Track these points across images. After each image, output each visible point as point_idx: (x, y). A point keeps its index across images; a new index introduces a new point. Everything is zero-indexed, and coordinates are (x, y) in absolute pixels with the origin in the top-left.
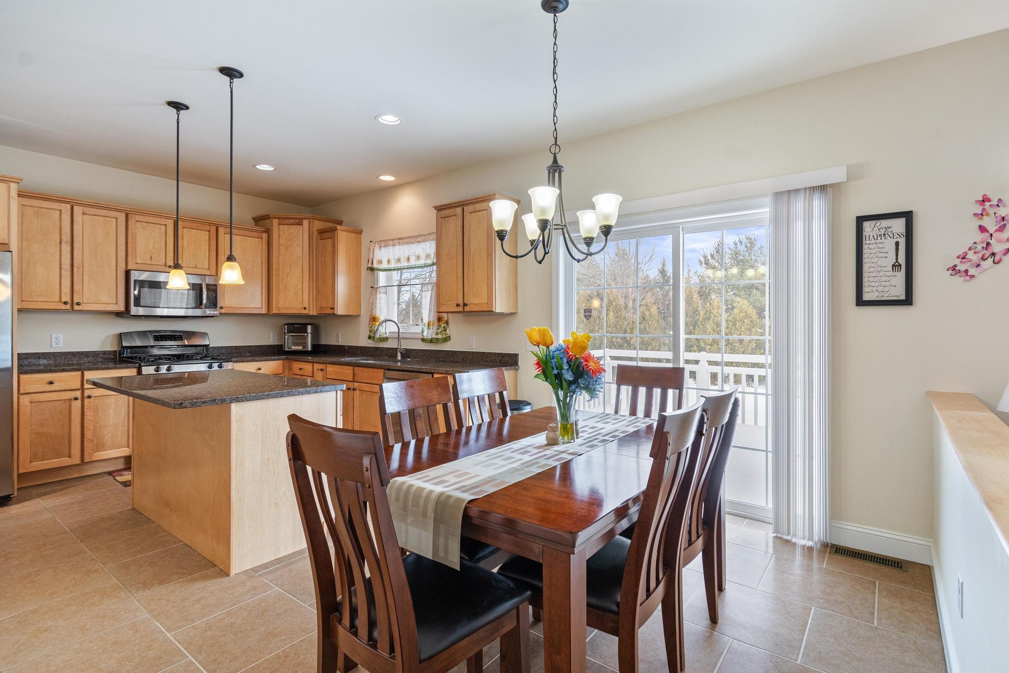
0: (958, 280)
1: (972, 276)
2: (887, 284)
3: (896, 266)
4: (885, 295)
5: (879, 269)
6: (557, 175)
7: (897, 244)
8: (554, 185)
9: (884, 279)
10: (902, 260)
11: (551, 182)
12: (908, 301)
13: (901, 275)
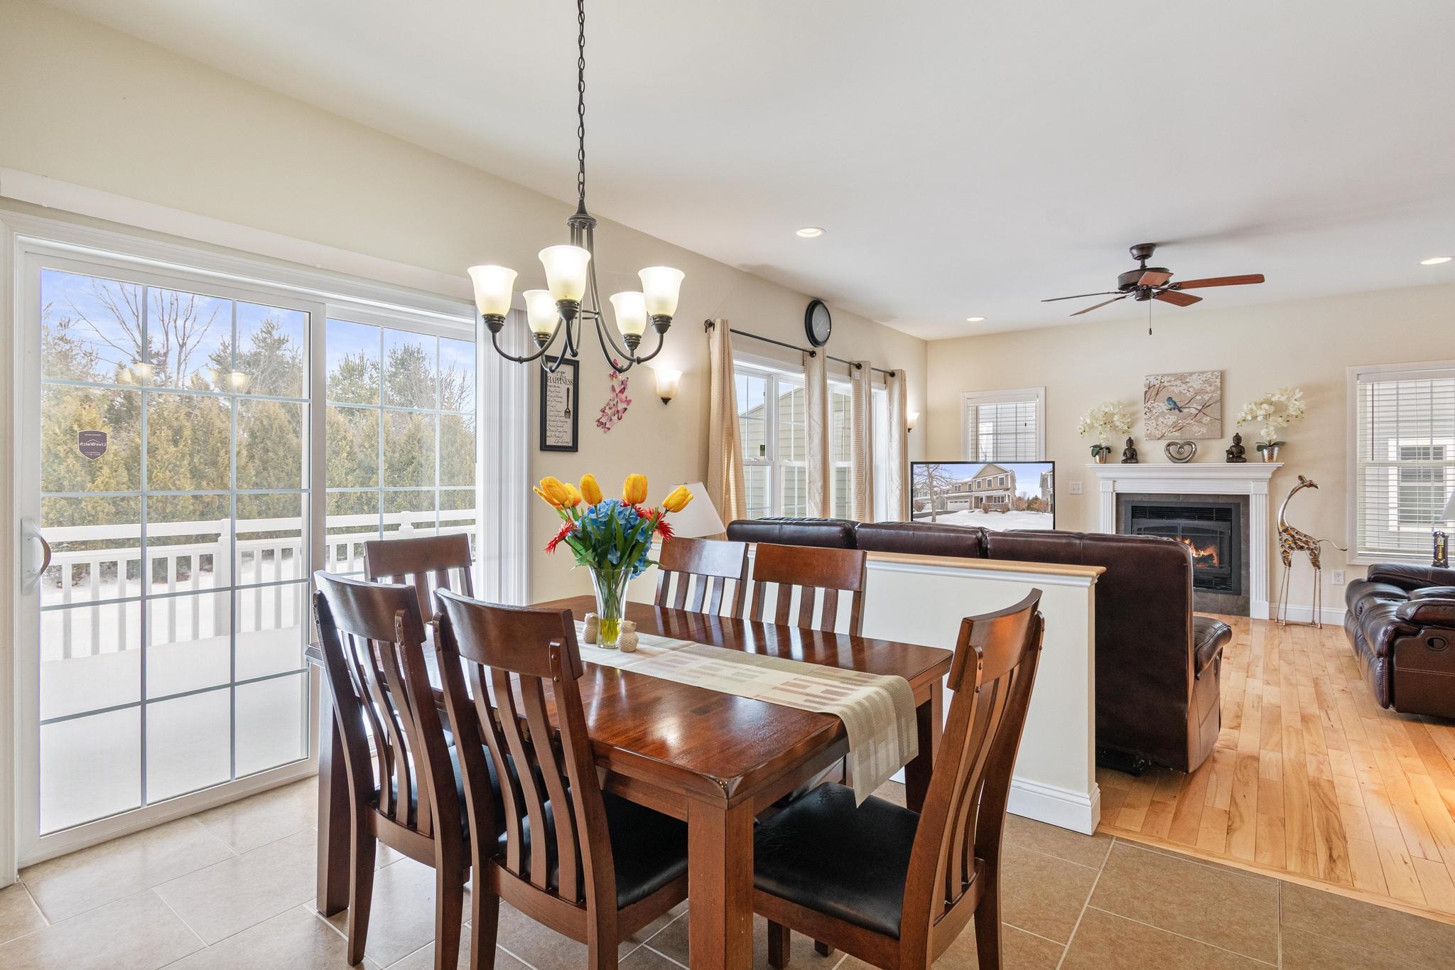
0: (600, 430)
1: (609, 429)
2: (561, 429)
3: (567, 412)
4: (560, 441)
5: (556, 413)
6: (585, 232)
7: (568, 389)
8: (580, 243)
9: (560, 424)
10: (571, 408)
11: (576, 239)
12: (574, 448)
13: (570, 421)
